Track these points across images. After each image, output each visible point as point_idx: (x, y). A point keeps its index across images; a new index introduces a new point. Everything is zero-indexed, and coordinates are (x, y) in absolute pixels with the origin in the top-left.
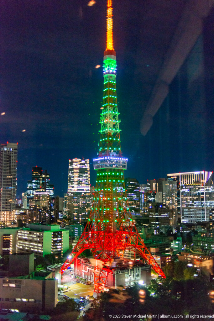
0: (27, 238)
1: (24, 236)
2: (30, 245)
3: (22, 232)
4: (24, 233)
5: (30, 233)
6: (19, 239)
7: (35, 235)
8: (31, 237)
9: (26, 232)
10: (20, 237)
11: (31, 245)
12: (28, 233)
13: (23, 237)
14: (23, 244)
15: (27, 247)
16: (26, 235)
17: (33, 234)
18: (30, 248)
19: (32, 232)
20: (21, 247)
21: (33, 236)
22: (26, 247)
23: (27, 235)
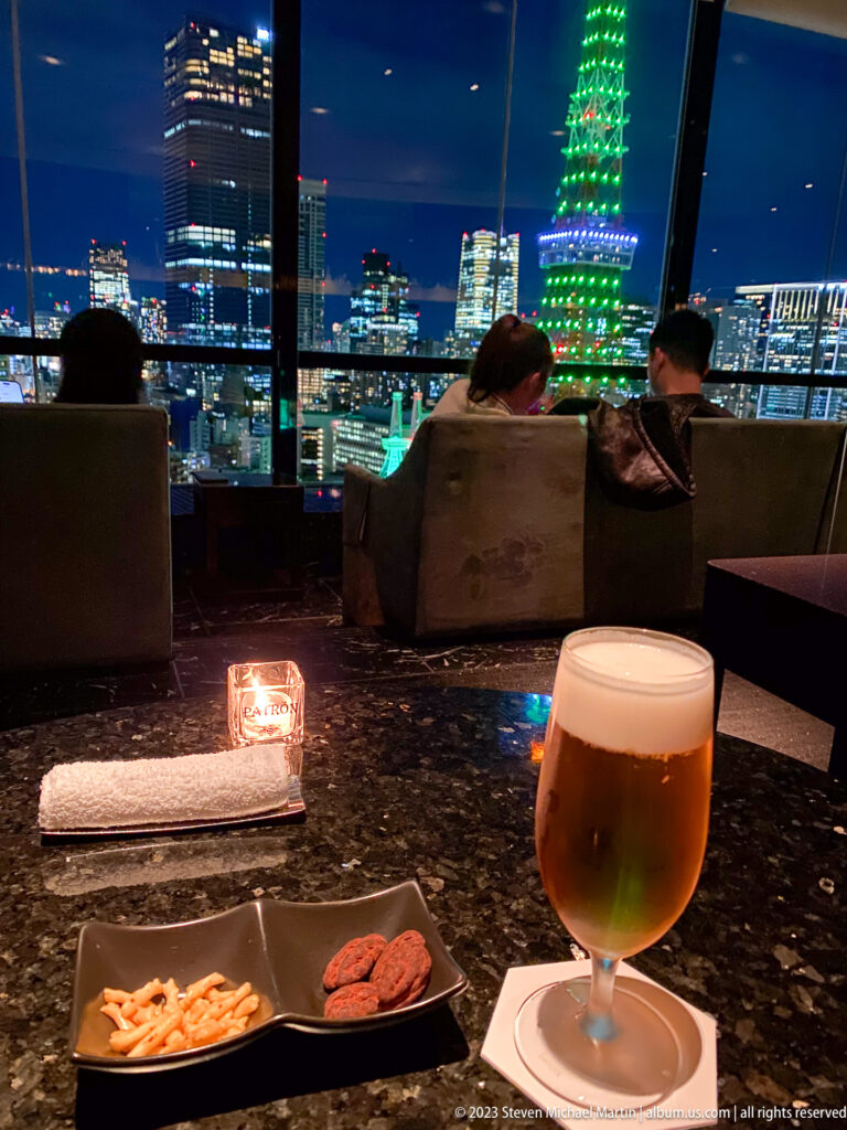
0: (357, 438)
1: (352, 434)
2: (365, 456)
3: (346, 423)
4: (353, 428)
5: (366, 428)
6: (341, 441)
7: (377, 433)
8: (369, 437)
9: (356, 425)
10: (341, 435)
11: (370, 457)
12: (362, 426)
13: (349, 437)
14: (350, 452)
15: (361, 461)
16: (355, 431)
17: (373, 430)
18: (367, 464)
19: (372, 425)
20: (344, 460)
21: (374, 435)
22: (355, 459)
23: (358, 432)
